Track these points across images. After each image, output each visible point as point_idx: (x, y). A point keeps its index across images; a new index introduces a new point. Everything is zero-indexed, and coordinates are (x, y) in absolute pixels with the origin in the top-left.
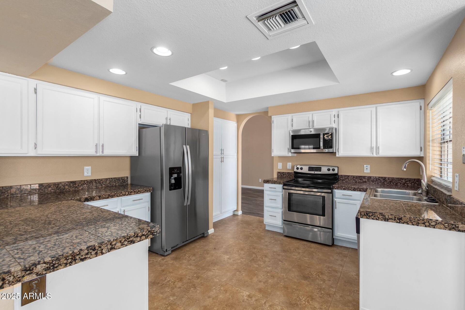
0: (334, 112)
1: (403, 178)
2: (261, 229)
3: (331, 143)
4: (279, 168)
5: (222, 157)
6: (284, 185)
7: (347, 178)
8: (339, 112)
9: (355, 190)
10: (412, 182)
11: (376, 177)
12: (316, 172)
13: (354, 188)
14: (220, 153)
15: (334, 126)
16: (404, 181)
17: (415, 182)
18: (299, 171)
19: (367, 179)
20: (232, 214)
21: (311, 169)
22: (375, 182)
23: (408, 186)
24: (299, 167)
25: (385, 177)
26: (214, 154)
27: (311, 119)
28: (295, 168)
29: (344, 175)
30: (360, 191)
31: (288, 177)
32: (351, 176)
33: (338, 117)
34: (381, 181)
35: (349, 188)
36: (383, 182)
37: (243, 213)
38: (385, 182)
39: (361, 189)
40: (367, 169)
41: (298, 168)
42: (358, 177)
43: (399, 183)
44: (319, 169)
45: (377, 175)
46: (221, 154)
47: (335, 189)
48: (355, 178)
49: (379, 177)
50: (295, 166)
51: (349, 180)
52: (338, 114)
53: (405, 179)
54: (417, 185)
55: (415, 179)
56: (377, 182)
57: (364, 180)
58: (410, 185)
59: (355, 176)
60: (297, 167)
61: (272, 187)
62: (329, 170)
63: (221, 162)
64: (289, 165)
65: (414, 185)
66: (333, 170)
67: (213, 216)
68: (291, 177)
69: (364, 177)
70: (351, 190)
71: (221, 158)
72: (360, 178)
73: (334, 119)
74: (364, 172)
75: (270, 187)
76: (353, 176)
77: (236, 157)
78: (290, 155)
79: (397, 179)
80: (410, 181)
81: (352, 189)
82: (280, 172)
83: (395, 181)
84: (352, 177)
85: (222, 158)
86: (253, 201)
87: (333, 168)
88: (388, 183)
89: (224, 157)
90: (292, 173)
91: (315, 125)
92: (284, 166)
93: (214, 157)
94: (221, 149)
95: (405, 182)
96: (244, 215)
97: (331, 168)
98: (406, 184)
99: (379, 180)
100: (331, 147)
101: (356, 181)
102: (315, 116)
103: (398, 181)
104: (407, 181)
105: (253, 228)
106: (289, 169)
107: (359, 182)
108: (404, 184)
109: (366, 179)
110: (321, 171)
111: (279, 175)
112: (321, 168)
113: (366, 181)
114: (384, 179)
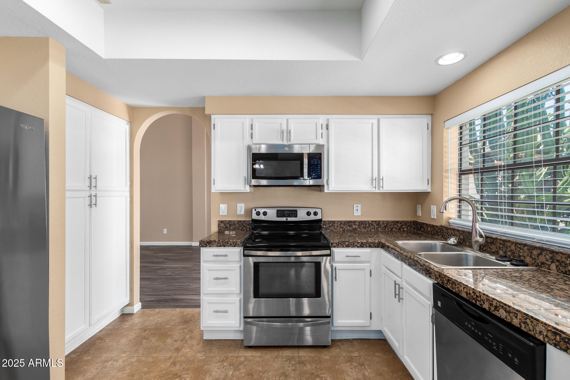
0: (322, 119)
1: (399, 221)
2: (194, 342)
3: (319, 170)
4: (221, 214)
5: (93, 193)
6: (246, 248)
7: (333, 225)
8: (328, 120)
9: (363, 245)
10: (408, 226)
11: (369, 222)
12: (290, 219)
13: (362, 243)
14: (88, 184)
15: (321, 142)
16: (399, 225)
17: (412, 226)
18: (262, 217)
19: (358, 225)
20: (119, 315)
21: (281, 213)
22: (367, 229)
23: (404, 231)
24: (262, 211)
25: (379, 221)
26: (67, 188)
27: (284, 128)
28: (254, 212)
29: (328, 221)
30: (370, 246)
31: (238, 229)
32: (338, 221)
33: (327, 129)
34: (375, 227)
35: (355, 244)
36: (377, 228)
37: (143, 307)
38: (379, 228)
39: (371, 243)
40: (357, 210)
41: (258, 214)
42: (347, 223)
43: (395, 227)
44: (294, 213)
45: (370, 219)
46: (88, 188)
47: (333, 247)
48: (343, 225)
49: (372, 221)
50: (253, 210)
51: (335, 228)
52: (327, 124)
53: (401, 222)
54: (413, 229)
55: (411, 222)
56: (370, 228)
57: (354, 227)
58: (405, 229)
59: (343, 221)
60: (257, 211)
61: (218, 254)
62: (308, 214)
63: (90, 205)
64: (241, 208)
65: (410, 229)
66: (315, 214)
67: (66, 343)
68: (244, 228)
69: (354, 222)
70: (358, 247)
71: (90, 196)
72: (349, 223)
73: (321, 131)
74: (354, 215)
75: (215, 254)
76: (340, 221)
77: (128, 194)
78: (248, 189)
79: (392, 223)
80: (406, 224)
81: (359, 245)
82: (224, 221)
83: (390, 226)
84: (339, 223)
85: (93, 199)
86: (160, 272)
87: (314, 210)
88: (383, 229)
89: (98, 195)
90: (246, 221)
91: (292, 139)
92: (232, 209)
93: (68, 194)
94: (91, 176)
95: (401, 226)
96: (148, 311)
97: (311, 211)
98: (402, 229)
99: (372, 225)
100: (320, 177)
101: (343, 229)
102: (292, 124)
103: (394, 225)
104: (403, 225)
105: (177, 345)
106: (240, 216)
107: (348, 230)
108: (400, 229)
109: (356, 224)
110: (296, 216)
111: (223, 227)
112: (296, 211)
113: (357, 228)
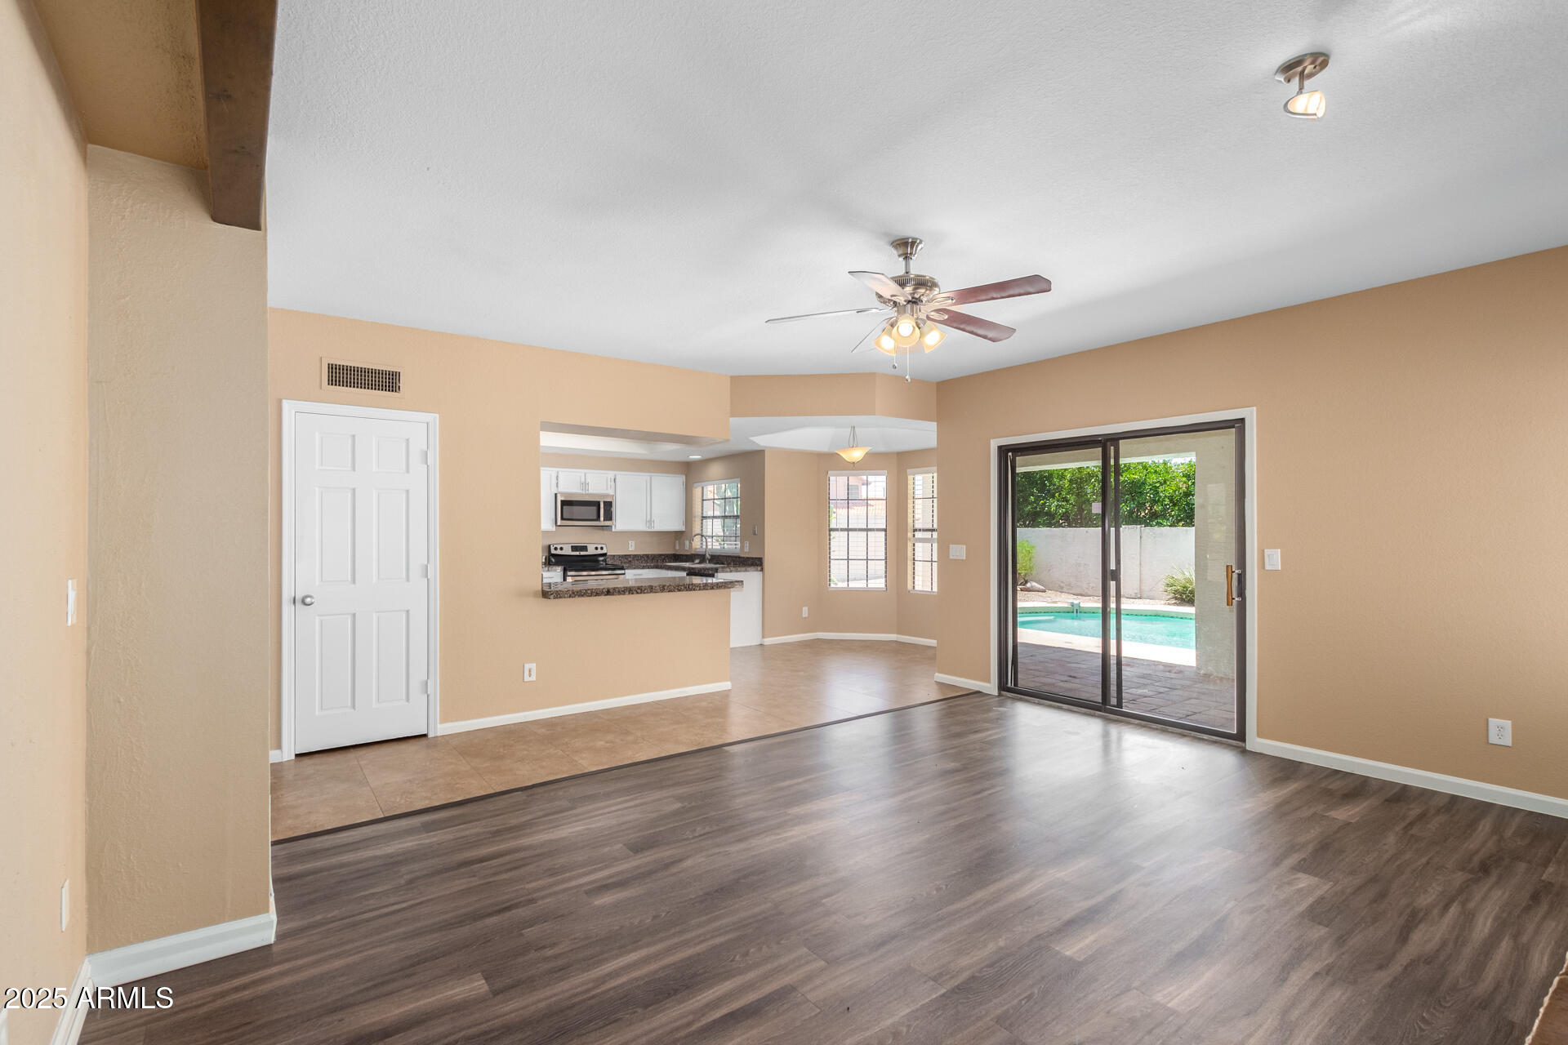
0: (610, 475)
3: (610, 514)
8: (615, 476)
12: (582, 553)
15: (611, 492)
18: (559, 551)
19: (632, 558)
21: (574, 548)
24: (559, 546)
27: (583, 480)
28: (552, 548)
33: (615, 482)
34: (644, 559)
38: (647, 560)
40: (632, 546)
41: (556, 549)
42: (624, 556)
44: (585, 548)
45: (642, 553)
48: (621, 558)
50: (552, 545)
53: (665, 555)
56: (640, 560)
60: (555, 546)
62: (596, 549)
66: (602, 548)
69: (630, 556)
72: (626, 557)
73: (610, 484)
74: (629, 550)
78: (554, 528)
83: (656, 558)
87: (602, 546)
88: (649, 561)
91: (590, 490)
97: (599, 547)
99: (643, 557)
100: (611, 519)
102: (589, 478)
103: (659, 557)
104: (666, 557)
110: (587, 551)
112: (587, 546)
114: (647, 556)
